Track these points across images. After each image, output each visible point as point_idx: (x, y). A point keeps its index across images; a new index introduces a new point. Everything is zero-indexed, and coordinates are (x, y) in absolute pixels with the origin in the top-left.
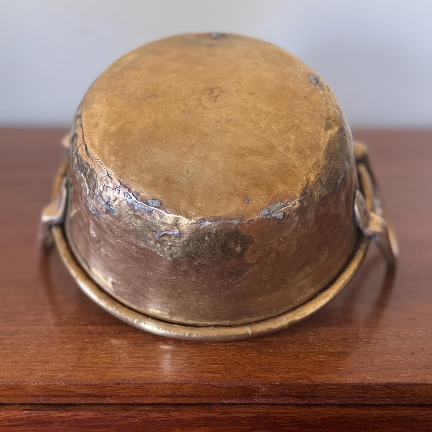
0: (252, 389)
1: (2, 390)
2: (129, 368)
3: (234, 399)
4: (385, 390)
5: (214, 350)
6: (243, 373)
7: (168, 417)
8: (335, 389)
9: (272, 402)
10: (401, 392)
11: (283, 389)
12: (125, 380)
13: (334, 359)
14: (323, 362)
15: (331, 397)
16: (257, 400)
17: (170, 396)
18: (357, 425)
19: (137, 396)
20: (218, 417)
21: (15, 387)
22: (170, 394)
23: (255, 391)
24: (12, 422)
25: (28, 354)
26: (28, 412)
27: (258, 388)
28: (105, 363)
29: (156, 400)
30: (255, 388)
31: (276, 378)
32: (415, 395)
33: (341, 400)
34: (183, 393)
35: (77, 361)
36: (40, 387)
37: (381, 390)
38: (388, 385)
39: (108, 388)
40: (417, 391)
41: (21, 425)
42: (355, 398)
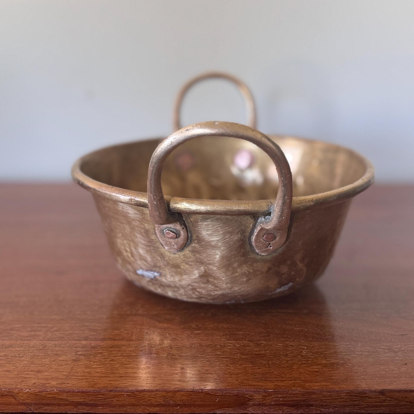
0: (246, 398)
2: (122, 377)
3: (228, 409)
4: (380, 398)
5: (207, 361)
6: (236, 382)
8: (330, 396)
9: (266, 412)
10: (396, 400)
11: (277, 397)
12: (117, 388)
13: (328, 370)
14: (317, 372)
15: (326, 406)
16: (250, 410)
17: (163, 405)
19: (129, 405)
21: (8, 394)
22: (163, 403)
23: (249, 400)
25: (21, 364)
27: (252, 396)
28: (97, 373)
29: (148, 410)
30: (249, 396)
31: (270, 386)
32: (411, 403)
33: (336, 409)
34: (175, 402)
35: (69, 371)
36: (32, 394)
37: (376, 398)
38: (382, 393)
39: (100, 396)
40: (412, 399)
42: (350, 407)
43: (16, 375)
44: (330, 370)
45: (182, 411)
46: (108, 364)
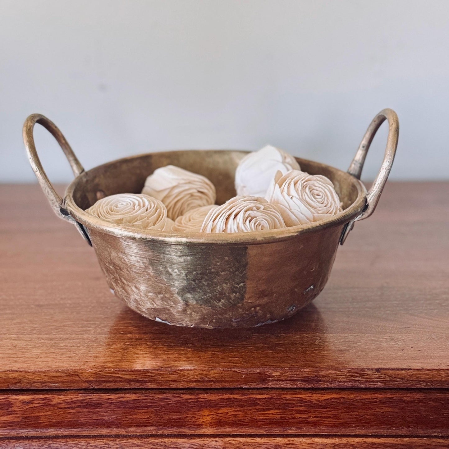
0: (267, 375)
1: (62, 376)
2: (165, 360)
3: (252, 384)
4: (377, 375)
6: (259, 363)
7: (197, 399)
8: (335, 373)
9: (283, 386)
10: (390, 377)
11: (292, 374)
12: (162, 368)
15: (332, 381)
16: (271, 385)
17: (199, 381)
18: (354, 405)
19: (172, 381)
20: (239, 399)
21: (74, 373)
22: (200, 379)
23: (269, 376)
24: (69, 404)
25: (80, 352)
26: (82, 395)
27: (271, 373)
29: (188, 385)
30: (269, 373)
32: (402, 379)
33: (341, 384)
34: (209, 378)
35: (121, 356)
36: (93, 373)
37: (373, 375)
38: (379, 370)
39: (149, 374)
40: (403, 376)
41: (77, 407)
42: (352, 382)
43: (78, 360)
45: (215, 386)
46: (152, 351)
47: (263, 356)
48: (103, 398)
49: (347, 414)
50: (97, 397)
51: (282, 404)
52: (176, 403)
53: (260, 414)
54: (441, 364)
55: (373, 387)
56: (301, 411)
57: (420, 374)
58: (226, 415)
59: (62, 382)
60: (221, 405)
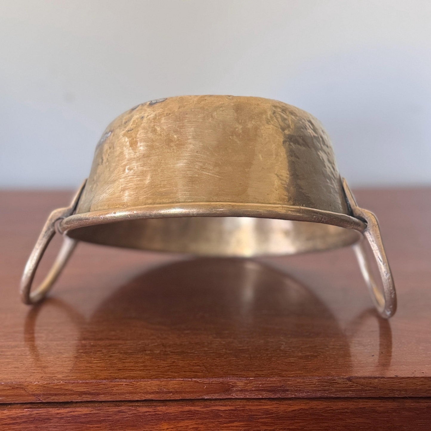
0: (230, 385)
1: (6, 389)
2: (121, 370)
3: (215, 394)
4: (347, 383)
5: (196, 356)
6: (221, 372)
7: (155, 412)
8: (304, 382)
9: (248, 397)
10: (362, 385)
11: (258, 384)
13: (303, 361)
14: (293, 363)
16: (234, 395)
17: (157, 393)
18: (323, 416)
19: (127, 393)
20: (200, 411)
21: (18, 386)
22: (157, 390)
23: (233, 387)
24: (14, 420)
25: (28, 362)
26: (29, 410)
27: (235, 383)
28: (99, 367)
29: (145, 397)
30: (233, 383)
31: (251, 375)
32: (375, 388)
33: (309, 393)
34: (169, 390)
35: (73, 366)
36: (40, 386)
37: (344, 384)
38: (349, 379)
39: (102, 386)
40: (376, 384)
41: (22, 423)
42: (321, 391)
43: (24, 370)
44: (305, 361)
45: (174, 398)
46: (107, 359)
47: (225, 363)
48: (51, 412)
49: (316, 425)
50: (45, 411)
51: (247, 416)
52: (132, 417)
53: (223, 427)
54: (415, 371)
55: (344, 396)
56: (267, 423)
57: (394, 383)
58: (187, 428)
59: (7, 396)
60: (181, 418)
